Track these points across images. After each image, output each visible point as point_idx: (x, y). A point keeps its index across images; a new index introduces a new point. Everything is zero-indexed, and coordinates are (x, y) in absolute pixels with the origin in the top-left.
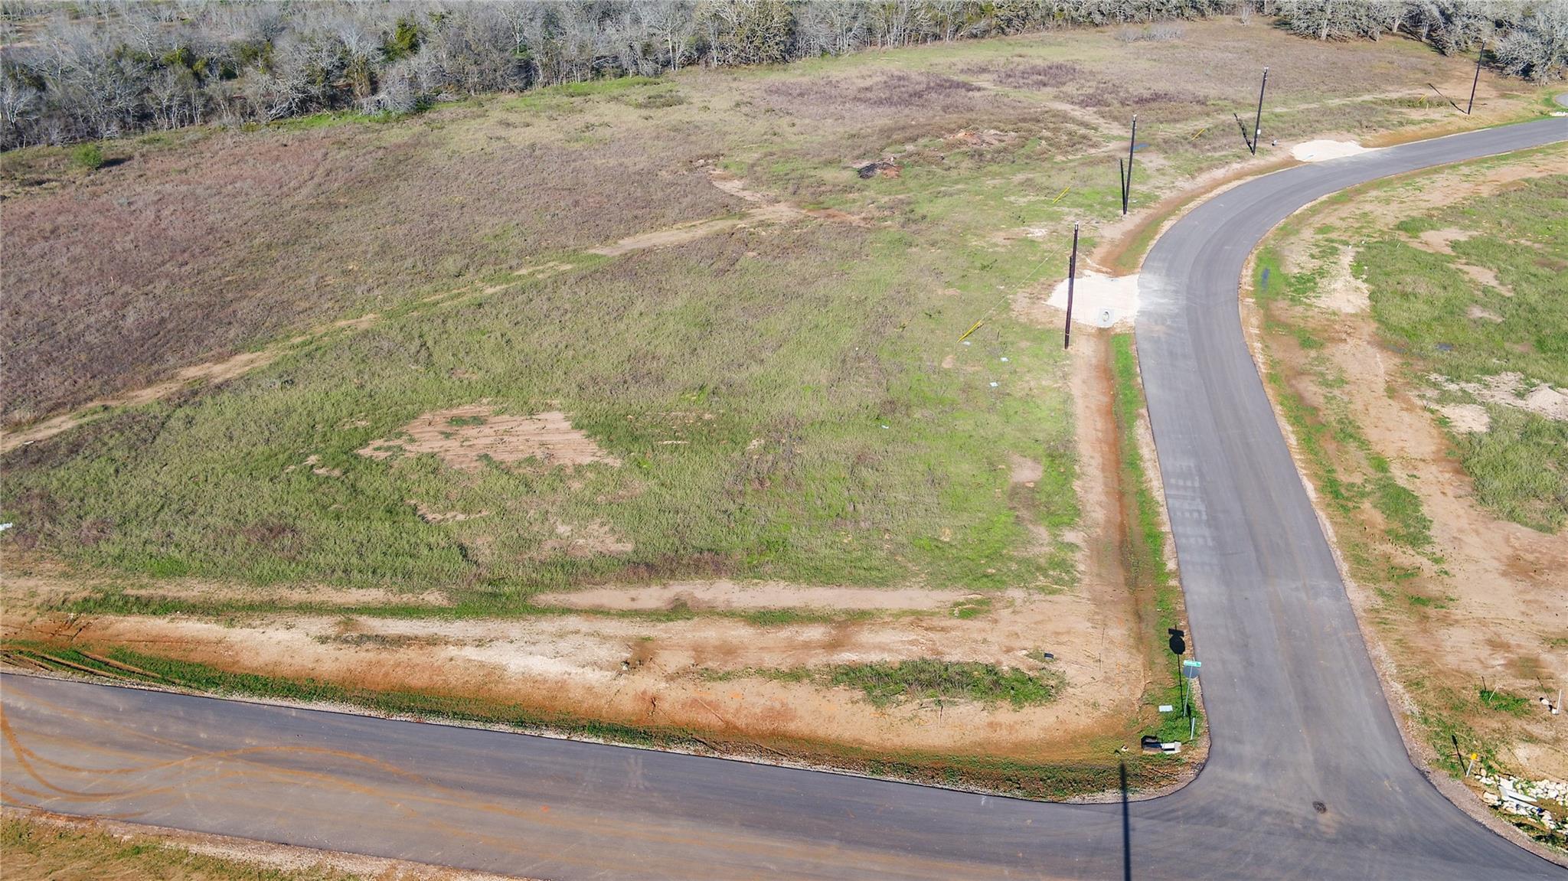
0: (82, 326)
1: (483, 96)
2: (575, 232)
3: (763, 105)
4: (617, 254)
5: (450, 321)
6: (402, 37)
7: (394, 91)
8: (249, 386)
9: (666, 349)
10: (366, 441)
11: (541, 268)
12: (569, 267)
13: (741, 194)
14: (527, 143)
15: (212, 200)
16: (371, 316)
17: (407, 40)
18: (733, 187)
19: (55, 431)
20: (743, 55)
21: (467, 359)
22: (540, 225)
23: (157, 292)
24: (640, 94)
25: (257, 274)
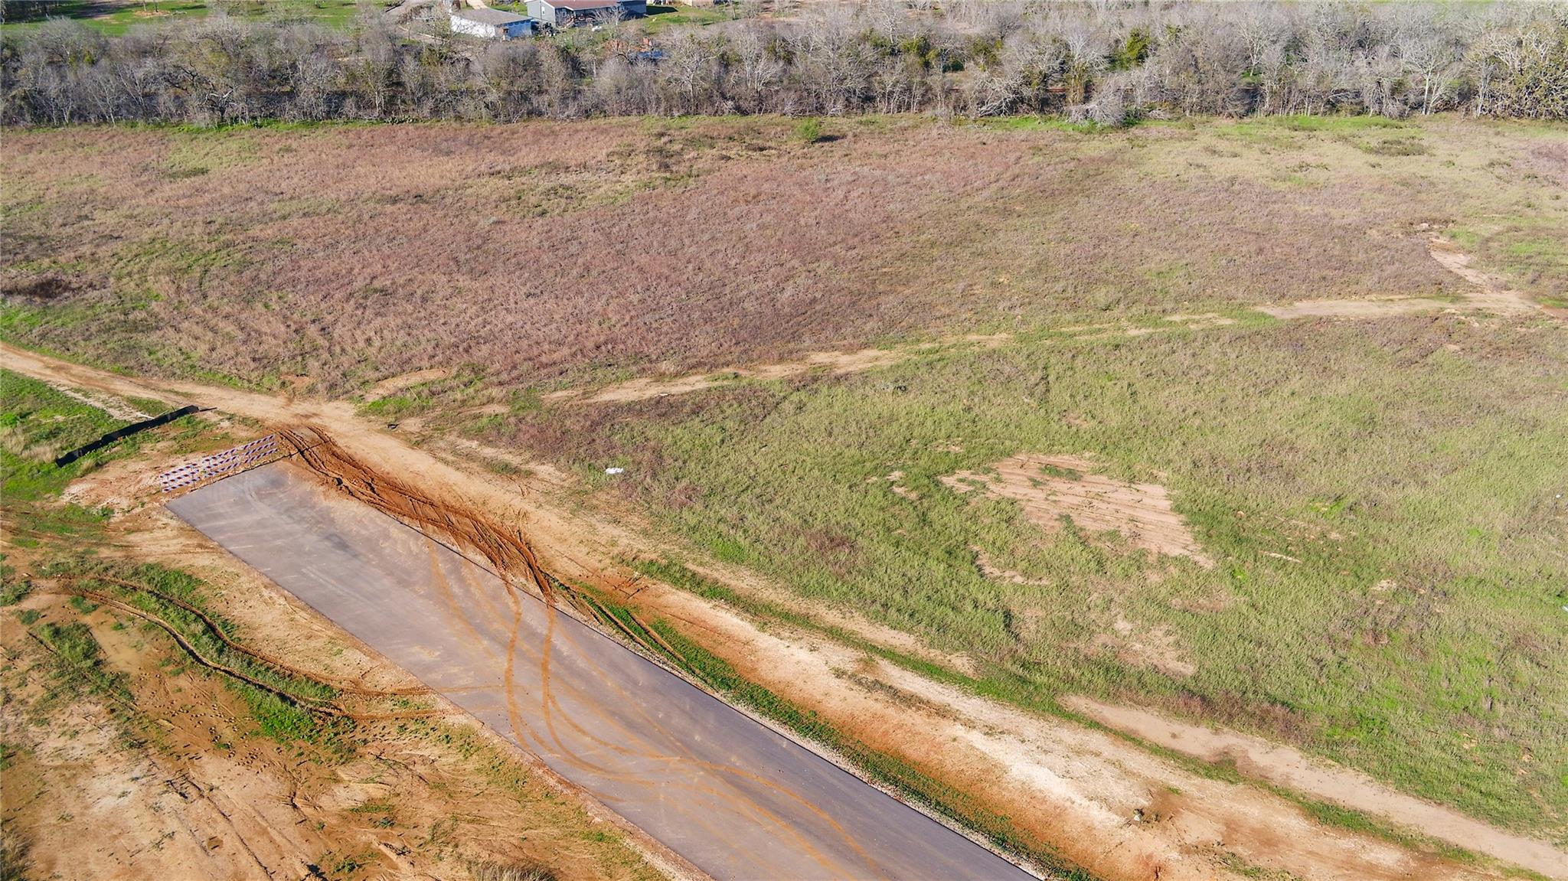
0: (745, 292)
1: (1198, 118)
2: (1248, 283)
3: (1525, 169)
4: (1288, 316)
5: (1081, 357)
6: (1131, 48)
7: (1105, 104)
8: (864, 383)
9: (1309, 441)
10: (953, 469)
11: (1197, 317)
12: (1228, 322)
13: (1462, 272)
14: (1228, 175)
15: (899, 189)
16: (1004, 335)
17: (1136, 51)
18: (1454, 262)
19: (688, 389)
20: (1517, 106)
21: (1084, 404)
22: (1211, 269)
23: (820, 271)
24: (1375, 137)
25: (912, 271)
